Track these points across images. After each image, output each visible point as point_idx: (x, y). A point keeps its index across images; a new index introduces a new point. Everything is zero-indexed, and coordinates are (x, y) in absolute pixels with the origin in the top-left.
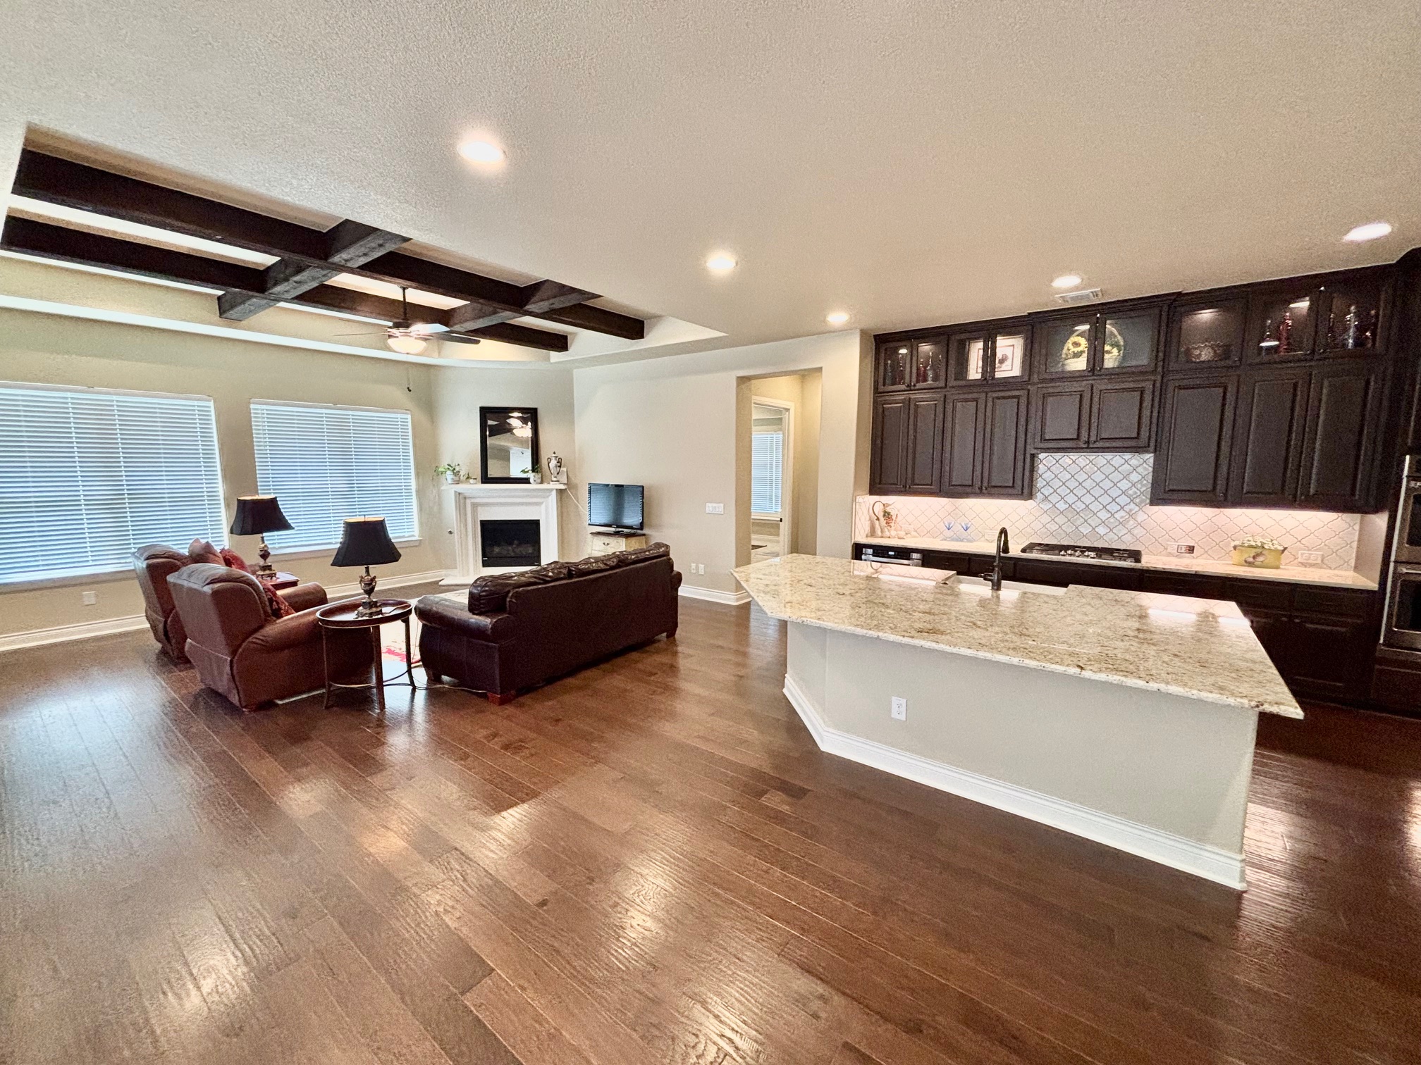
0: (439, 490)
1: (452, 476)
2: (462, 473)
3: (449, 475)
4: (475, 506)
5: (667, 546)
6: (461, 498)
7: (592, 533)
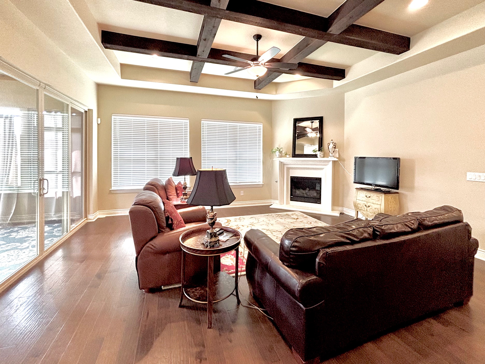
0: (272, 160)
1: (279, 154)
2: (283, 152)
3: (277, 153)
4: (288, 169)
5: (460, 211)
6: (282, 165)
7: (356, 188)
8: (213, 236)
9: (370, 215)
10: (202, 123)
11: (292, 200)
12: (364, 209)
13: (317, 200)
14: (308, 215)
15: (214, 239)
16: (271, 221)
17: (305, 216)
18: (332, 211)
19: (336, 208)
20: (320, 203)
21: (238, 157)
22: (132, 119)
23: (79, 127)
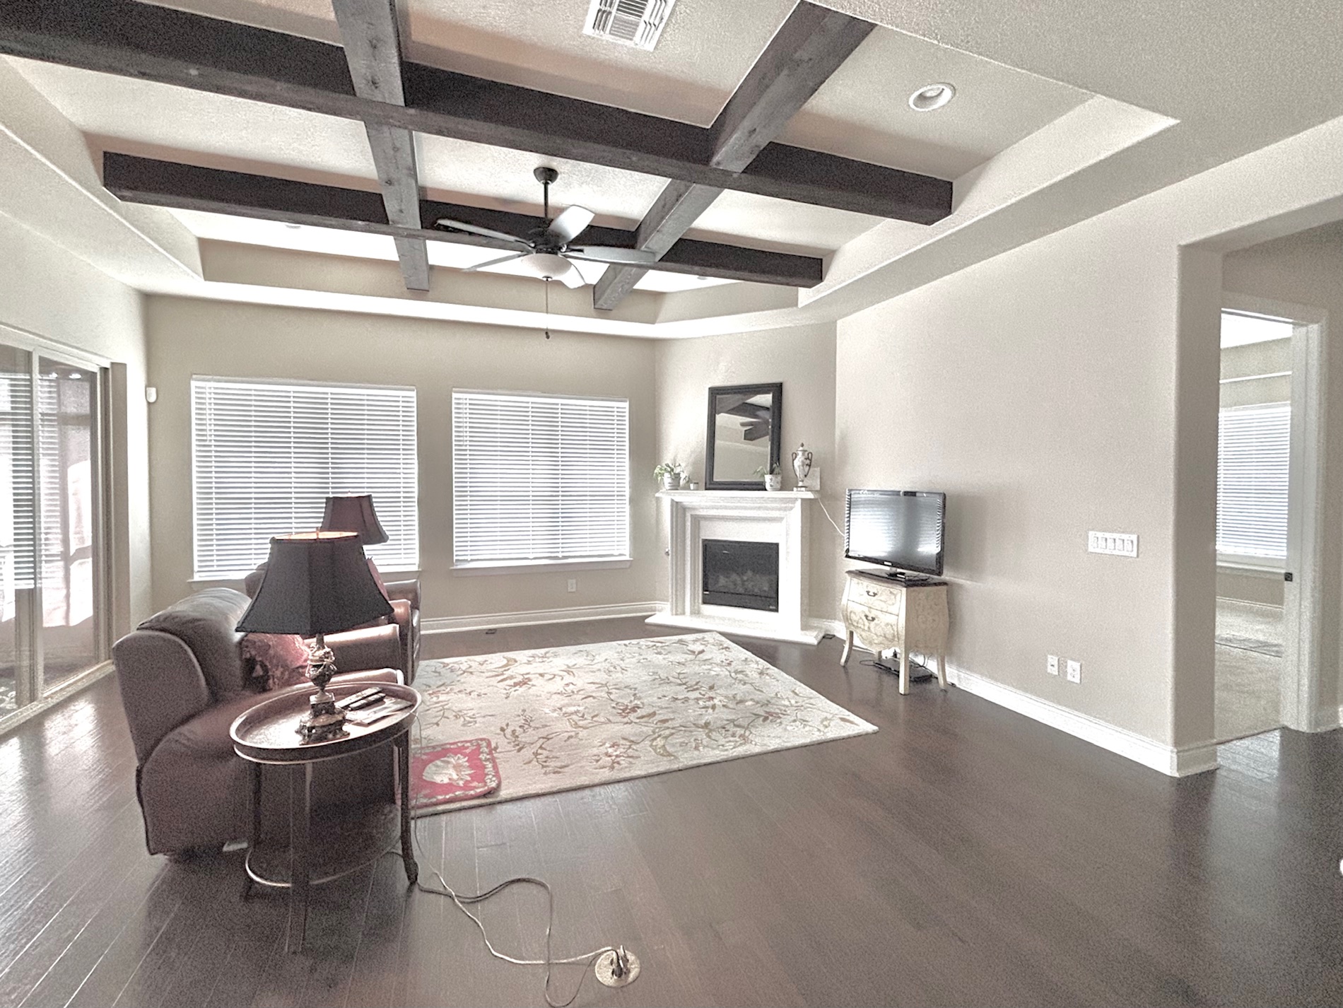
8: (324, 712)
9: (876, 641)
10: (456, 399)
11: (706, 601)
12: (862, 627)
13: (769, 601)
14: (733, 642)
15: (323, 720)
16: (627, 661)
17: (728, 643)
18: (802, 629)
19: (815, 622)
20: (777, 610)
21: (560, 489)
22: (251, 390)
23: (86, 410)
